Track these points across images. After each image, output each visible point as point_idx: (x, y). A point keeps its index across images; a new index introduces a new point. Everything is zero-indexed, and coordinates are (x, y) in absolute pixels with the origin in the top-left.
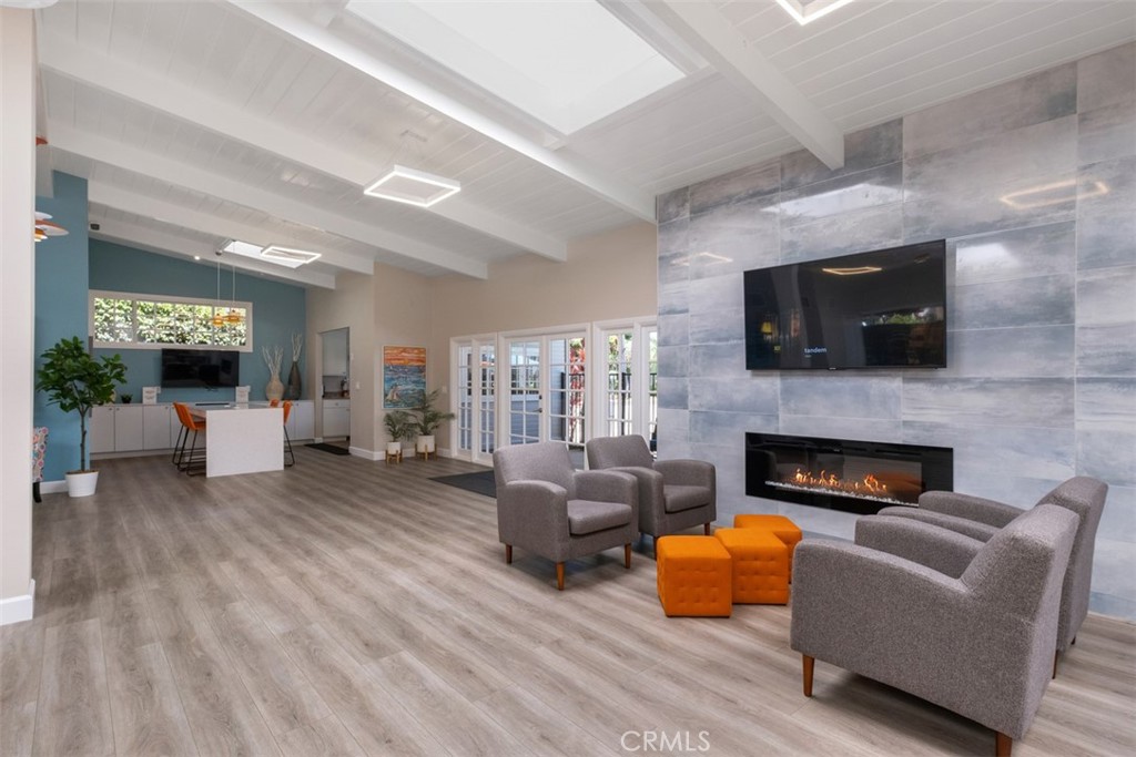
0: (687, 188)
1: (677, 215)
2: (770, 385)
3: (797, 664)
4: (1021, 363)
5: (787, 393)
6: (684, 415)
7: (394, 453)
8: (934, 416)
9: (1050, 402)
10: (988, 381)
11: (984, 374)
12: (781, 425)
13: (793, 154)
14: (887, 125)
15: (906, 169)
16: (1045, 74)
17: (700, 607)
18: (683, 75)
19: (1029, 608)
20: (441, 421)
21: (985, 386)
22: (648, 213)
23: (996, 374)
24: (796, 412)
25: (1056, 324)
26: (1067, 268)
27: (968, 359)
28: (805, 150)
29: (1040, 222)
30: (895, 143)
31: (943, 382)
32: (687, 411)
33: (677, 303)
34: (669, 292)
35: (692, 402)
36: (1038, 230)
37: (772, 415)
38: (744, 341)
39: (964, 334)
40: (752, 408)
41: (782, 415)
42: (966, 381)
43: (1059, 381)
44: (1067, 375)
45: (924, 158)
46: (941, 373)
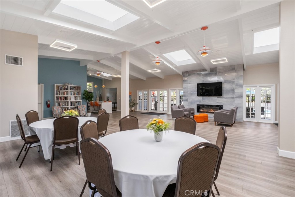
0: (188, 71)
1: (186, 75)
2: (200, 98)
3: (214, 122)
4: (230, 96)
5: (203, 99)
6: (187, 102)
7: (133, 110)
8: (221, 102)
9: (232, 100)
10: (227, 98)
11: (226, 97)
12: (202, 103)
13: (203, 69)
14: (215, 68)
15: (218, 73)
16: (232, 66)
17: (201, 121)
18: (196, 63)
19: (233, 114)
20: (136, 105)
21: (226, 98)
22: (181, 74)
23: (227, 97)
24: (204, 101)
25: (233, 92)
26: (234, 86)
27: (224, 95)
28: (205, 69)
29: (231, 81)
30: (216, 70)
31: (222, 98)
32: (188, 102)
33: (186, 87)
34: (185, 85)
35: (189, 101)
36: (231, 82)
37: (200, 102)
38: (197, 93)
39: (224, 92)
40: (197, 101)
41: (202, 102)
42: (224, 98)
43: (233, 98)
44: (234, 97)
45: (219, 72)
46: (221, 97)
